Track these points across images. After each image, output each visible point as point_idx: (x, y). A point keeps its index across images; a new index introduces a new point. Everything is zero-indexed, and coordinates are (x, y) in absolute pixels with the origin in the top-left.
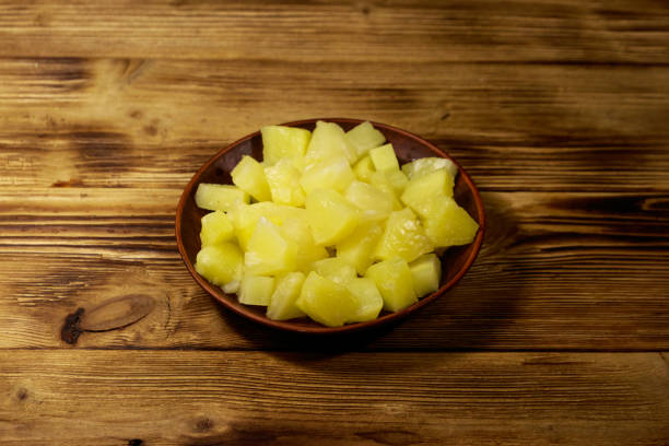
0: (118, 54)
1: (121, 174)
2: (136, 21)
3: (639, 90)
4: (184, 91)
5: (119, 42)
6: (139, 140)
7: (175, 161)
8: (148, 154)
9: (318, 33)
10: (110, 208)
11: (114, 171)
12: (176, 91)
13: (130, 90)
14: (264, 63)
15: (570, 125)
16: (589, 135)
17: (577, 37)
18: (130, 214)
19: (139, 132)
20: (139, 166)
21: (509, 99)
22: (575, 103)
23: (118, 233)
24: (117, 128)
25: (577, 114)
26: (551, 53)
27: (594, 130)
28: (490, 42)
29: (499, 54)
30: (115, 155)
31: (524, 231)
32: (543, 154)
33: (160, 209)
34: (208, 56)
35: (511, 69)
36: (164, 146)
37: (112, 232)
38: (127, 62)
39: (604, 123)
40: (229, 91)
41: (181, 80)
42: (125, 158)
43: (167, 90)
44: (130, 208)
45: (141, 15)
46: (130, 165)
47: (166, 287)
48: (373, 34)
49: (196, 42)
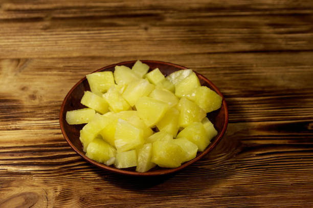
0: (14, 57)
1: (17, 122)
2: (23, 39)
3: (296, 64)
4: (50, 75)
5: (14, 50)
6: (27, 103)
7: (47, 113)
8: (31, 110)
9: (121, 41)
10: (11, 142)
11: (13, 120)
12: (46, 75)
13: (21, 75)
14: (93, 58)
15: (262, 85)
16: (273, 89)
17: (259, 38)
18: (22, 145)
19: (26, 98)
20: (26, 117)
21: (227, 72)
22: (263, 72)
23: (16, 156)
24: (14, 96)
25: (266, 79)
26: (247, 47)
27: (275, 87)
28: (214, 42)
29: (219, 48)
30: (13, 112)
31: (245, 144)
32: (250, 101)
33: (40, 141)
34: (62, 55)
35: (226, 56)
36: (41, 105)
37: (13, 155)
38: (19, 60)
39: (281, 83)
40: (74, 74)
41: (48, 69)
42: (18, 113)
43: (41, 75)
44: (22, 141)
45: (26, 35)
46: (22, 117)
47: (45, 187)
48: (151, 40)
49: (56, 48)
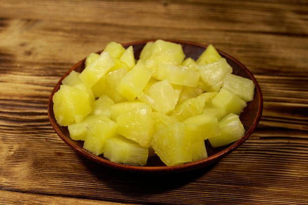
6: (21, 58)
7: (36, 70)
8: (22, 65)
9: (138, 12)
13: (25, 33)
14: (104, 25)
15: (280, 65)
16: (292, 70)
17: (282, 21)
19: (22, 53)
21: (242, 49)
22: (282, 53)
24: (10, 51)
25: (284, 59)
26: (268, 28)
27: (295, 68)
32: (263, 79)
34: (74, 20)
35: (244, 35)
38: (29, 20)
39: (301, 65)
41: (55, 30)
43: (46, 34)
48: (170, 16)
